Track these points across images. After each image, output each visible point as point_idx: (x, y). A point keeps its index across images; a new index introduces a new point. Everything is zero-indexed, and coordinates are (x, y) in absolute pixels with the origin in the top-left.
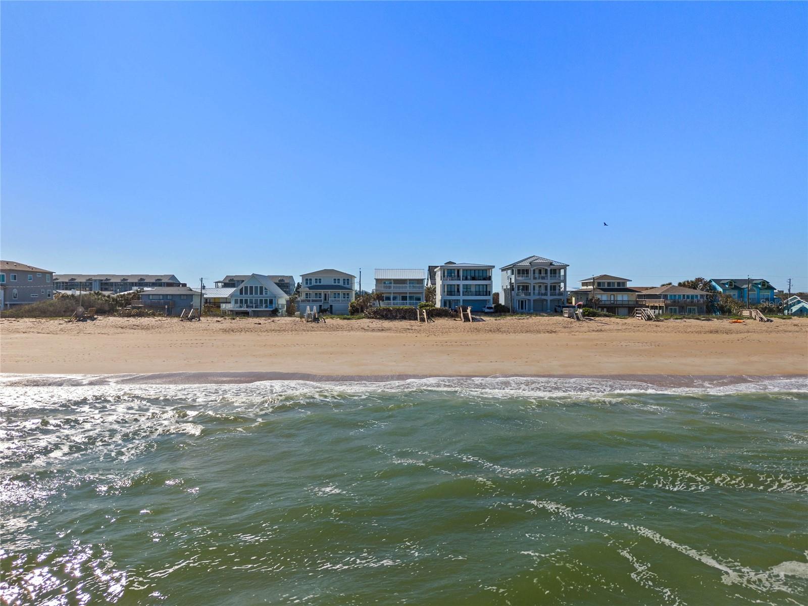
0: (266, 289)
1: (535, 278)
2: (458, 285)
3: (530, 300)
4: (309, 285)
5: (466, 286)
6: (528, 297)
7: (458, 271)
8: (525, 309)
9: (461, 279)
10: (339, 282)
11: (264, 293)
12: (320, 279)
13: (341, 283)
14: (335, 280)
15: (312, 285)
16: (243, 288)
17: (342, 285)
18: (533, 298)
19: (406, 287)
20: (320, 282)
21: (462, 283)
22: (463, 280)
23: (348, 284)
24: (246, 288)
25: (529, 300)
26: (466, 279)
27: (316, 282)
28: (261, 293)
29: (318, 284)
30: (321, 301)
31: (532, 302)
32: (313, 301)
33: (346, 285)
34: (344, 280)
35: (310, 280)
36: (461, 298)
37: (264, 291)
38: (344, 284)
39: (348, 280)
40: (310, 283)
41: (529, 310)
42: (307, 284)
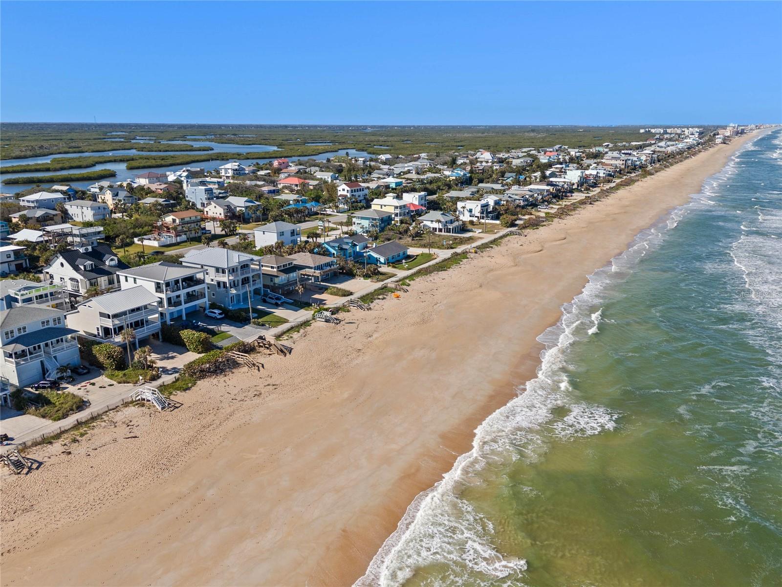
1: (241, 274)
2: (179, 295)
4: (11, 339)
5: (185, 295)
6: (238, 292)
7: (177, 281)
8: (234, 302)
9: (181, 289)
10: (48, 324)
12: (24, 328)
13: (51, 325)
14: (43, 323)
15: (15, 337)
17: (53, 326)
18: (241, 291)
20: (25, 331)
21: (182, 292)
23: (60, 323)
26: (186, 287)
27: (20, 333)
29: (23, 333)
30: (40, 356)
31: (241, 295)
32: (31, 358)
33: (58, 326)
34: (54, 321)
35: (12, 332)
36: (183, 307)
38: (55, 324)
39: (59, 319)
40: (12, 336)
41: (238, 303)
42: (7, 338)
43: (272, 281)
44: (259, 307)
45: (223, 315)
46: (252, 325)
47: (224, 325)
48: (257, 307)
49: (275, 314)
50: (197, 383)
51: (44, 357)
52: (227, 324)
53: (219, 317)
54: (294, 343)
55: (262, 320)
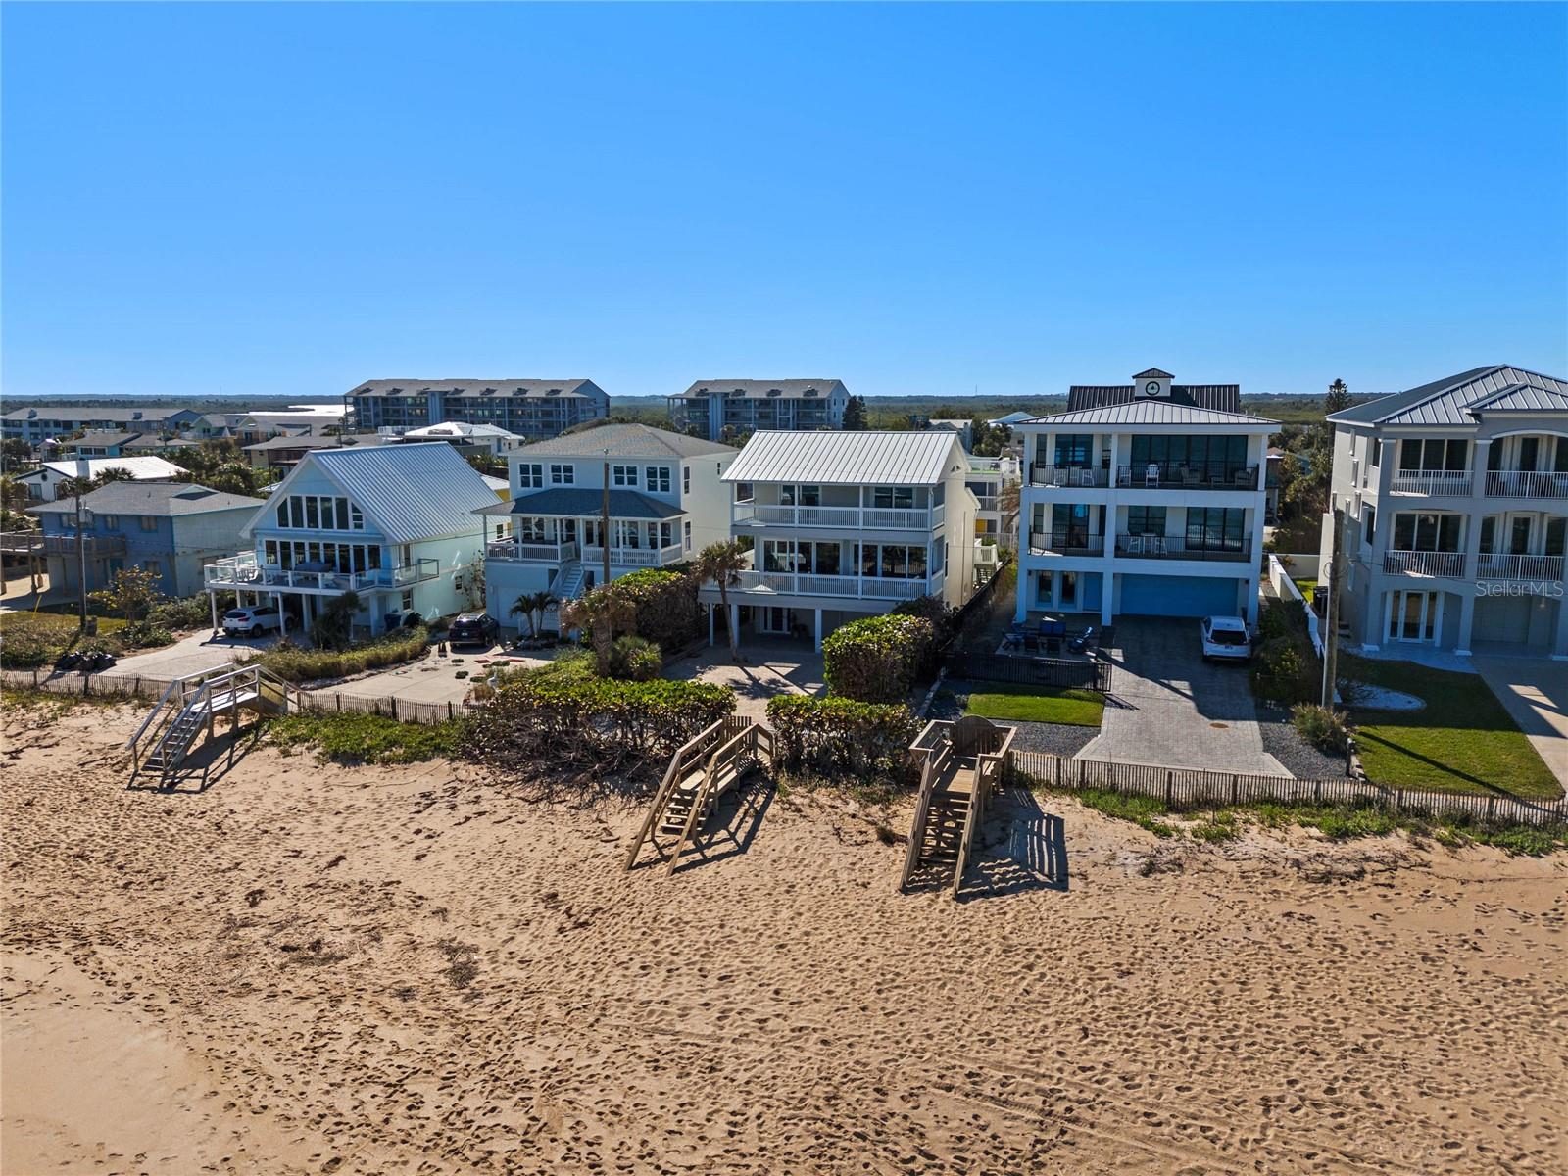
0: (355, 509)
1: (1495, 488)
2: (1103, 509)
3: (1459, 598)
4: (532, 489)
6: (1445, 584)
8: (1429, 632)
9: (1117, 483)
10: (632, 482)
11: (351, 523)
12: (568, 469)
13: (642, 486)
14: (619, 471)
15: (544, 488)
16: (285, 502)
17: (645, 490)
18: (1476, 586)
19: (852, 519)
20: (569, 480)
21: (1119, 500)
22: (1122, 486)
23: (665, 488)
24: (296, 502)
25: (1454, 600)
26: (1138, 481)
27: (557, 480)
28: (343, 522)
29: (563, 485)
30: (556, 555)
31: (1468, 610)
32: (526, 552)
33: (658, 493)
34: (651, 473)
35: (537, 469)
36: (1108, 566)
37: (350, 514)
38: (652, 487)
39: (665, 473)
40: (538, 483)
41: (1451, 644)
42: (525, 483)
44: (1527, 691)
45: (1238, 651)
46: (1288, 732)
47: (1183, 686)
48: (1515, 688)
49: (1537, 741)
50: (425, 759)
51: (559, 561)
52: (1192, 688)
53: (1212, 648)
54: (1149, 870)
55: (1390, 733)
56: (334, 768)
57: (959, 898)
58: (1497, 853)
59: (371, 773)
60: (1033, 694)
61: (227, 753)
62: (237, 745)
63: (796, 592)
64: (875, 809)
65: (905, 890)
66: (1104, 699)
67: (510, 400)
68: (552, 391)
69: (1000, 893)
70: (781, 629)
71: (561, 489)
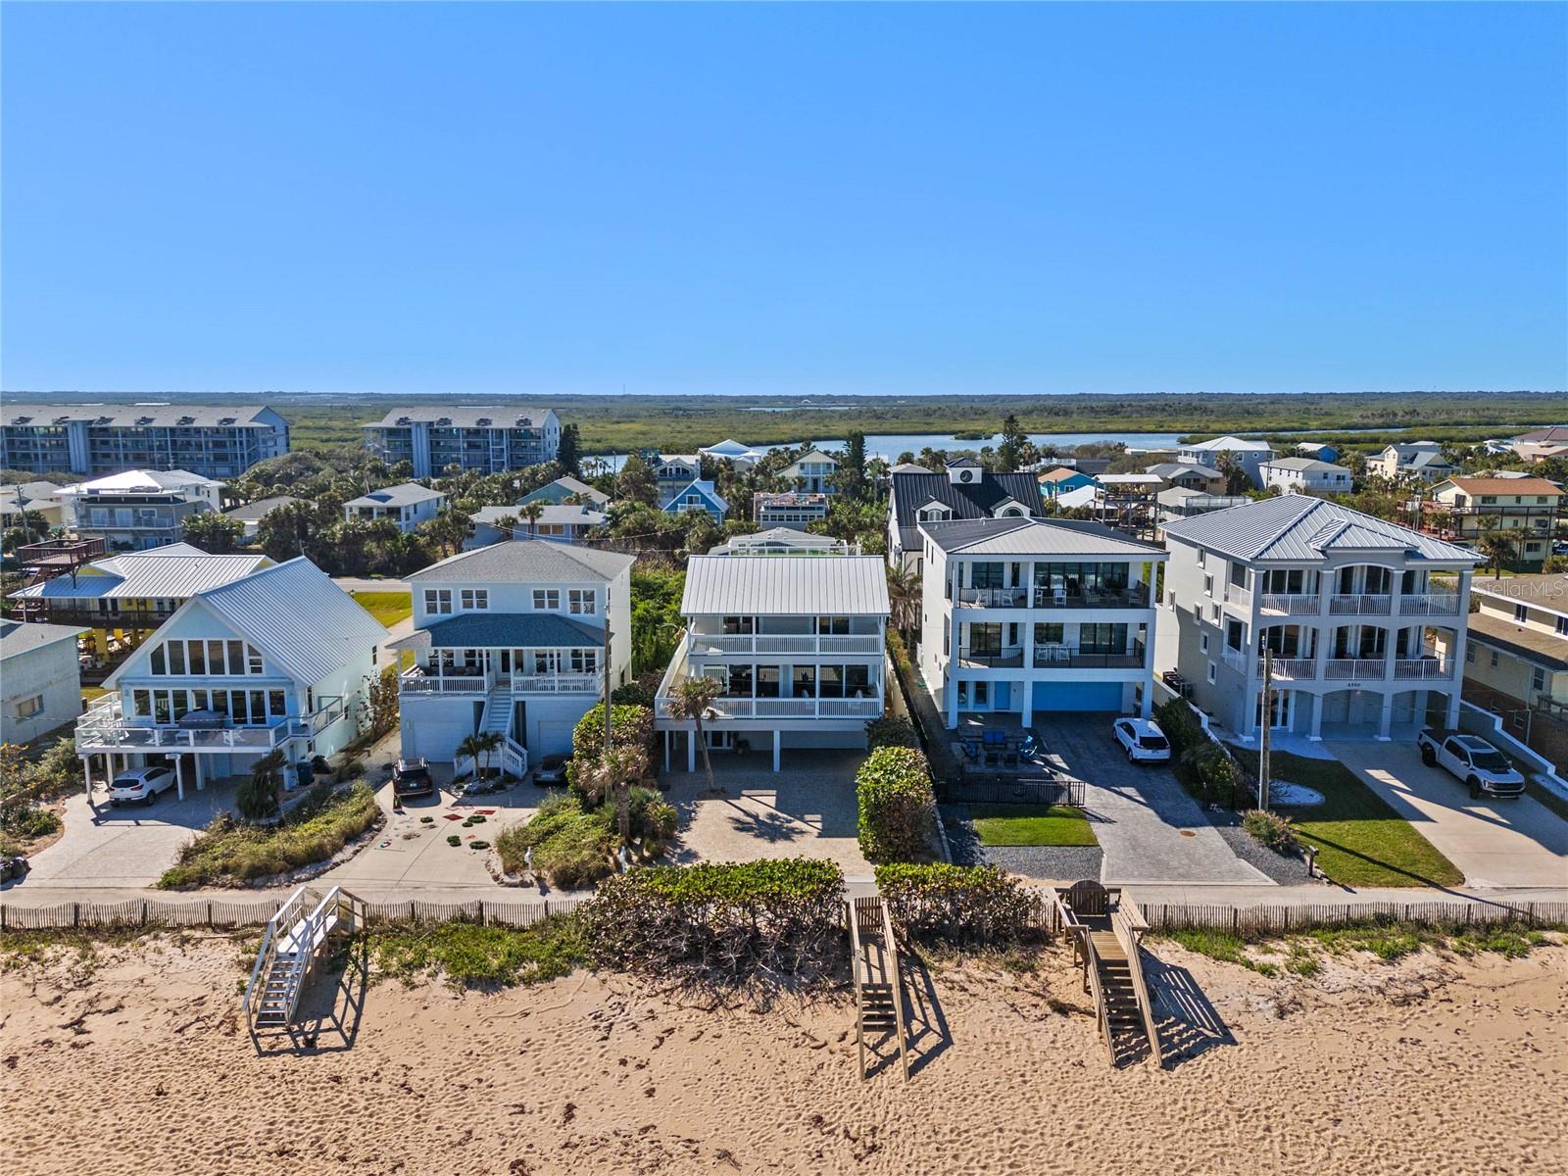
0: (252, 651)
2: (1014, 627)
3: (1309, 695)
4: (439, 616)
5: (1048, 633)
6: (1306, 685)
7: (1016, 567)
8: (1284, 722)
9: (1028, 603)
10: (553, 605)
11: (247, 667)
12: (482, 595)
13: (564, 608)
14: (538, 595)
15: (453, 614)
16: (161, 647)
17: (568, 613)
18: (1321, 685)
19: (810, 646)
20: (483, 605)
22: (1035, 606)
23: (591, 610)
24: (176, 646)
25: (1305, 698)
27: (468, 605)
28: (237, 667)
29: (475, 610)
30: (480, 685)
31: (1318, 704)
32: (448, 685)
33: (582, 616)
34: (575, 596)
35: (446, 596)
36: (1028, 675)
37: (246, 658)
38: (576, 610)
39: (590, 597)
40: (446, 609)
41: (1303, 732)
42: (432, 609)
43: (1538, 685)
44: (1380, 775)
45: (1164, 754)
46: (1242, 833)
47: (1130, 791)
48: (1369, 771)
49: (1417, 825)
50: (566, 973)
51: (486, 692)
52: (1142, 794)
53: (1141, 753)
54: (1282, 1013)
55: (1315, 828)
56: (473, 995)
57: (1168, 1065)
58: (1498, 959)
59: (518, 997)
60: (1027, 816)
61: (341, 995)
62: (345, 979)
63: (754, 716)
64: (1028, 976)
65: (1119, 1065)
66: (1082, 815)
67: (172, 430)
68: (225, 420)
69: (1190, 1055)
70: (721, 745)
71: (475, 615)
